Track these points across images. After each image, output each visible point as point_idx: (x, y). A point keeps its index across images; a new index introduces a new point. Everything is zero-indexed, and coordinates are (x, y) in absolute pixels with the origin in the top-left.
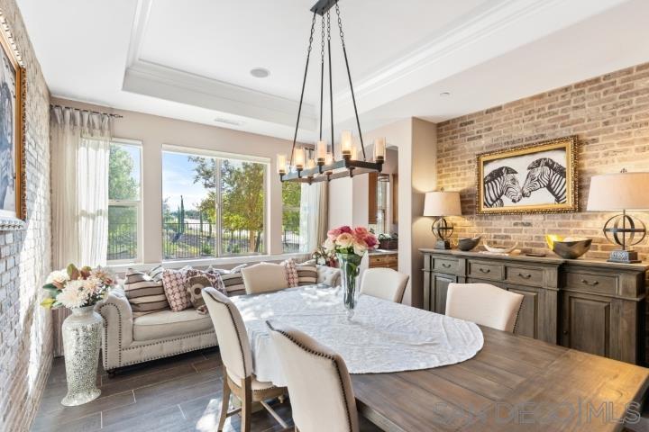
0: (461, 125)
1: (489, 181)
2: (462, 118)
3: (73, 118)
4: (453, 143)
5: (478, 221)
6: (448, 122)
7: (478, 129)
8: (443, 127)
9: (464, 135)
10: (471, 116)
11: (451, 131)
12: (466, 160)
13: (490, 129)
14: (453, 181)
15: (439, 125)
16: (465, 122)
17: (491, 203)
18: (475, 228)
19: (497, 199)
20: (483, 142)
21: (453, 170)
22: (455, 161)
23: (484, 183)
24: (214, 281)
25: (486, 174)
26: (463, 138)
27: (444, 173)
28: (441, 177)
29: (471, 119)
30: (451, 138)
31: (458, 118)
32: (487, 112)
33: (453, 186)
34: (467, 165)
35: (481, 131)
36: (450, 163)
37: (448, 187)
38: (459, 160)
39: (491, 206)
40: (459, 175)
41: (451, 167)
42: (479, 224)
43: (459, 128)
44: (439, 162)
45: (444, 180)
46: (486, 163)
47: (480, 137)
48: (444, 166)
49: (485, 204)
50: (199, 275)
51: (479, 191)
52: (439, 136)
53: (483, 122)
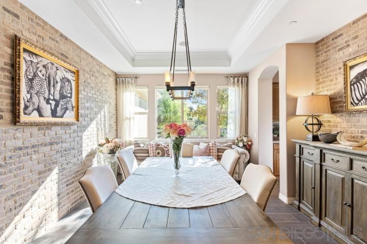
0: (333, 39)
1: (354, 83)
2: (334, 33)
3: (123, 81)
4: (327, 56)
5: (347, 118)
6: (323, 40)
7: (346, 39)
8: (320, 44)
9: (335, 47)
10: (340, 30)
11: (325, 46)
12: (337, 68)
13: (356, 37)
14: (327, 86)
15: (317, 43)
16: (336, 36)
17: (357, 102)
18: (345, 125)
19: (362, 98)
20: (350, 50)
21: (327, 76)
22: (329, 70)
23: (351, 85)
24: (167, 149)
25: (352, 78)
26: (334, 50)
27: (321, 80)
28: (318, 84)
29: (341, 33)
30: (325, 52)
31: (331, 35)
32: (354, 23)
33: (327, 90)
34: (338, 71)
35: (348, 41)
36: (325, 71)
37: (323, 91)
38: (332, 69)
39: (357, 104)
40: (331, 81)
41: (326, 75)
42: (348, 121)
43: (331, 42)
44: (317, 72)
45: (321, 86)
46: (351, 68)
47: (348, 45)
48: (321, 75)
49: (352, 103)
50: (160, 146)
51: (346, 92)
52: (317, 52)
53: (351, 33)
